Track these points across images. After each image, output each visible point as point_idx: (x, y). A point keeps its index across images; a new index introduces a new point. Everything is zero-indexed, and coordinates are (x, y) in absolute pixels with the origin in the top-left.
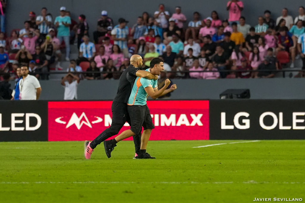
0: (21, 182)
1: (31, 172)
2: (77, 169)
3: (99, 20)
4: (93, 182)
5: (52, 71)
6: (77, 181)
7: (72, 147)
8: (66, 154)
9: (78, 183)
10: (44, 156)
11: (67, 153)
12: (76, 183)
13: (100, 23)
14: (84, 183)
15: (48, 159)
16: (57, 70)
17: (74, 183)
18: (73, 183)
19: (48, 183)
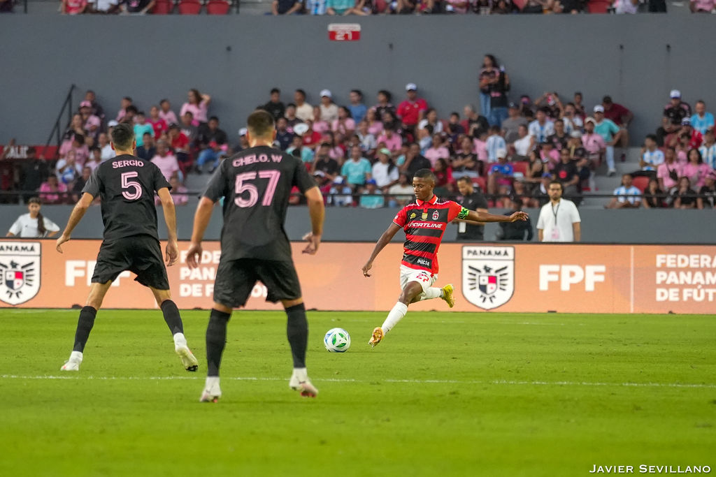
0: (533, 381)
1: (550, 365)
2: (629, 361)
3: (667, 107)
4: (658, 385)
5: (585, 193)
6: (629, 382)
7: (619, 323)
8: (609, 336)
9: (631, 384)
10: (572, 338)
11: (611, 334)
12: (627, 384)
13: (667, 112)
14: (642, 385)
15: (578, 343)
16: (593, 191)
17: (624, 384)
18: (622, 386)
19: (579, 384)
